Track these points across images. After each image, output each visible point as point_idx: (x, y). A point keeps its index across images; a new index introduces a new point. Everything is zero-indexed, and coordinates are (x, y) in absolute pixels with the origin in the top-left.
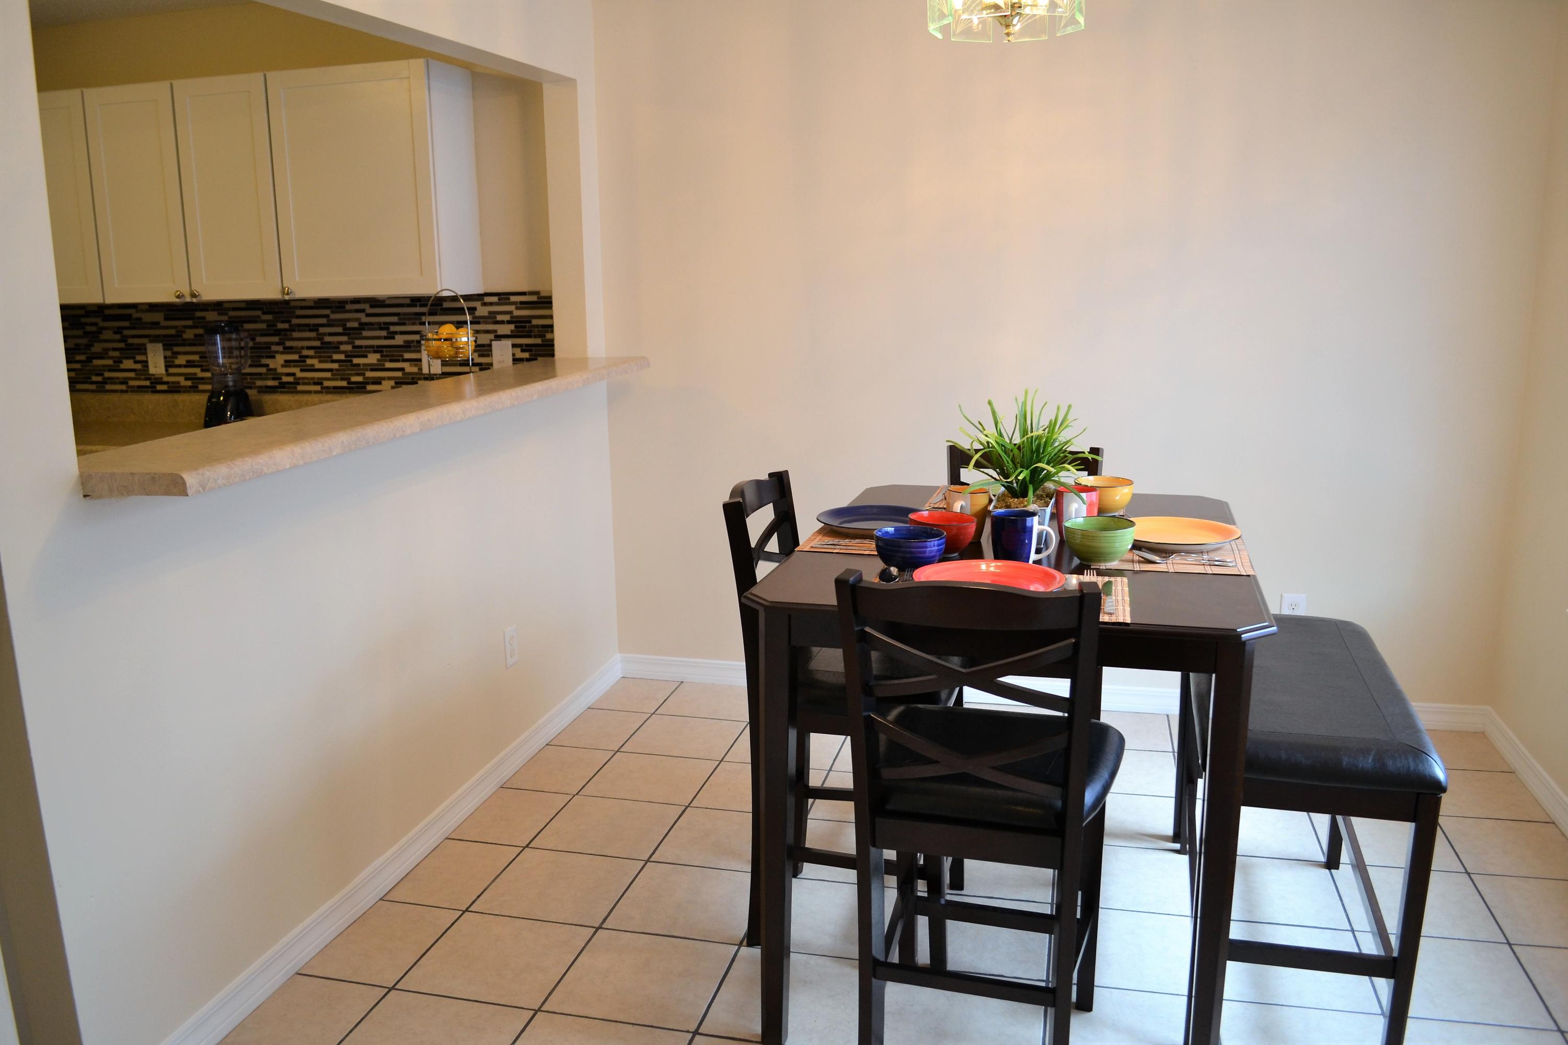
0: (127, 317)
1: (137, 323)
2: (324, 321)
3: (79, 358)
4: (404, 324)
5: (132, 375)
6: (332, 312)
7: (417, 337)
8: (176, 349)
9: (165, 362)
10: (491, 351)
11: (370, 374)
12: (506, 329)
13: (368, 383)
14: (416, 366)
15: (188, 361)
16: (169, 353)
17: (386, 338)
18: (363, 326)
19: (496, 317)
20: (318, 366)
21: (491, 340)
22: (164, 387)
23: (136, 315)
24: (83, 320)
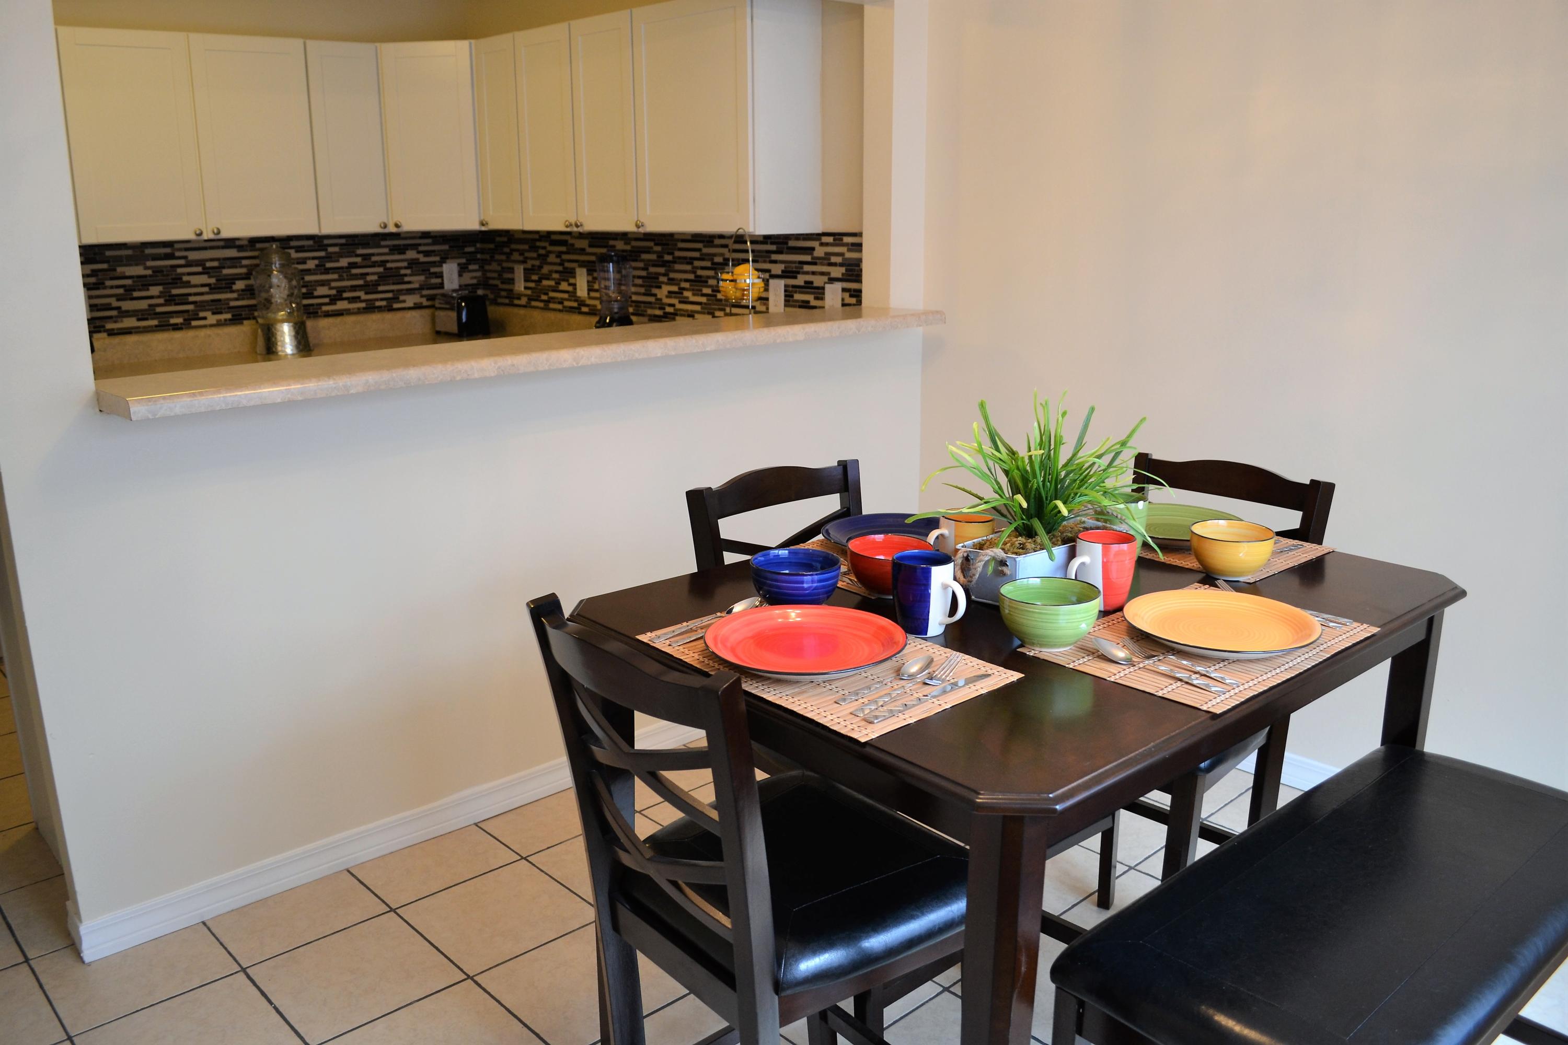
1: (572, 250)
2: (697, 254)
5: (566, 296)
6: (705, 246)
8: (594, 274)
9: (588, 286)
10: (824, 294)
12: (837, 272)
14: (764, 304)
16: (590, 278)
19: (830, 259)
20: (693, 299)
21: (825, 283)
22: (586, 309)
23: (571, 241)
24: (538, 244)
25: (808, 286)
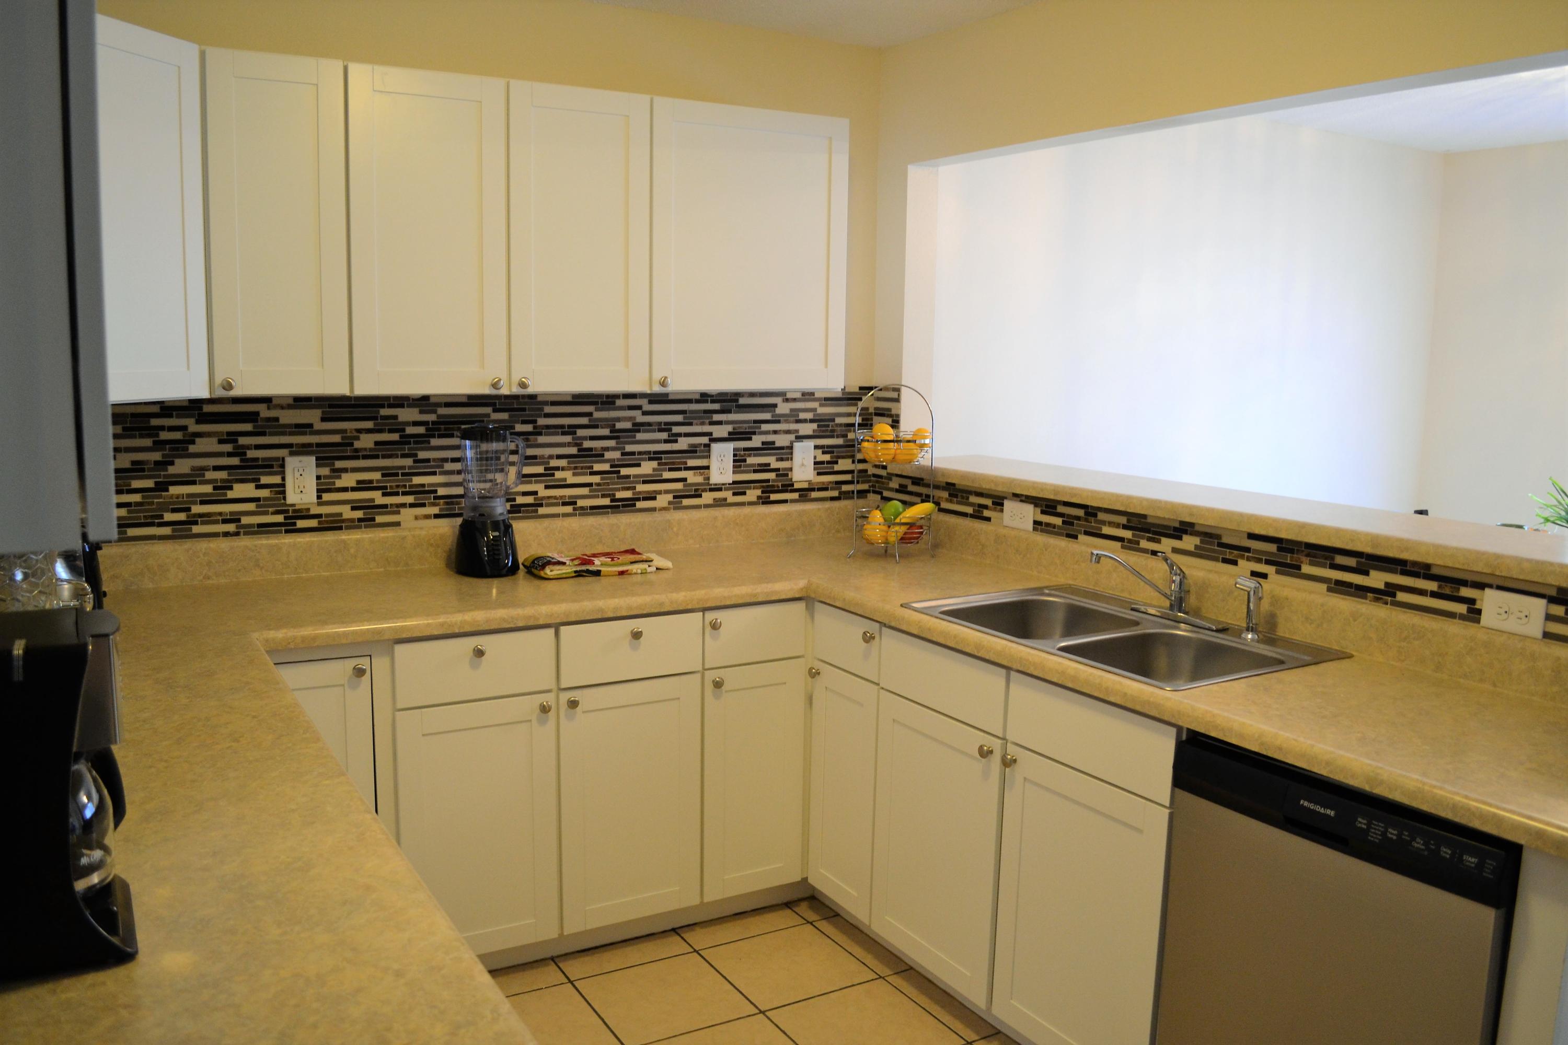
0: (252, 417)
1: (268, 426)
2: (584, 421)
3: (136, 484)
4: (691, 424)
5: (250, 507)
6: (597, 410)
7: (705, 440)
8: (339, 464)
9: (318, 484)
10: (792, 454)
11: (641, 488)
12: (809, 429)
13: (638, 499)
14: (701, 474)
15: (359, 482)
16: (325, 471)
17: (666, 441)
18: (638, 427)
19: (798, 416)
20: (571, 480)
21: (792, 443)
22: (313, 523)
23: (264, 412)
24: (155, 422)
25: (768, 447)
